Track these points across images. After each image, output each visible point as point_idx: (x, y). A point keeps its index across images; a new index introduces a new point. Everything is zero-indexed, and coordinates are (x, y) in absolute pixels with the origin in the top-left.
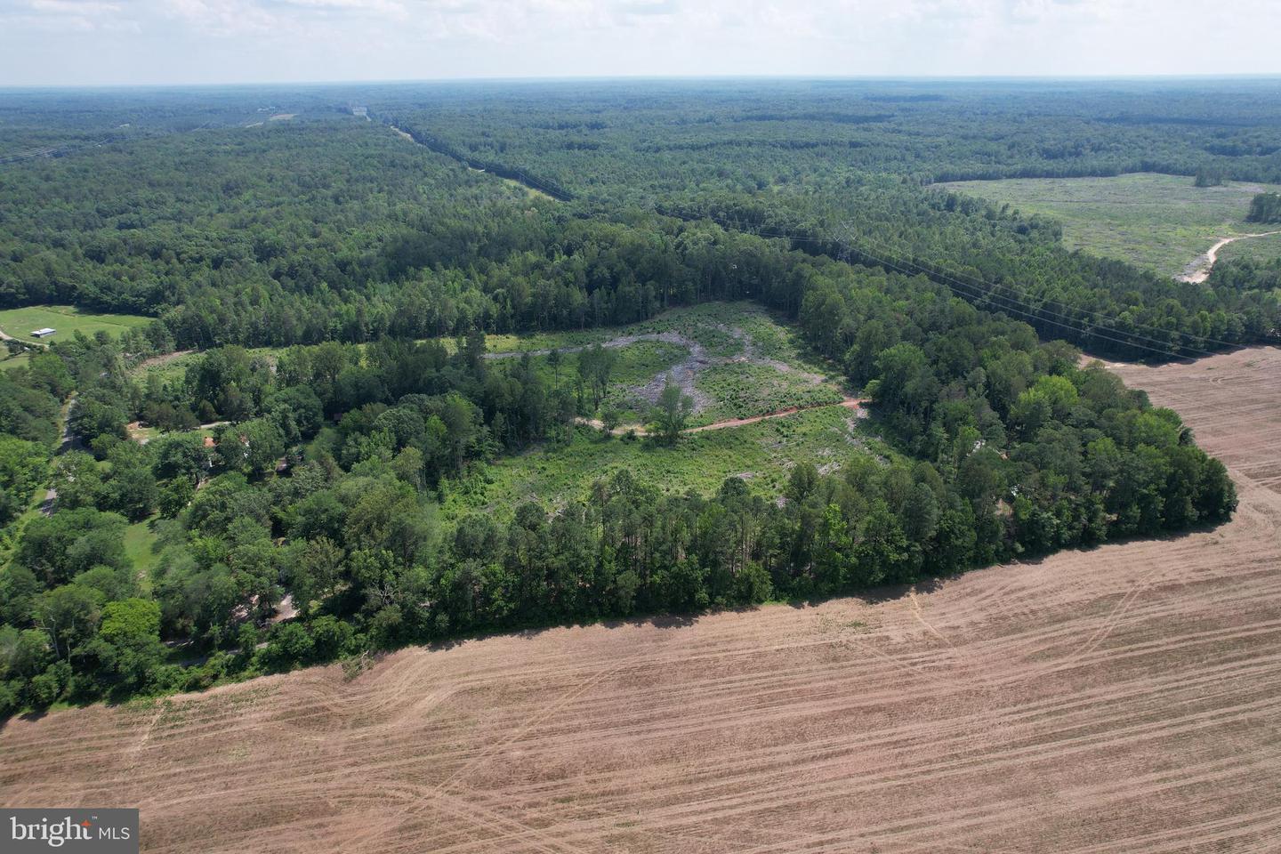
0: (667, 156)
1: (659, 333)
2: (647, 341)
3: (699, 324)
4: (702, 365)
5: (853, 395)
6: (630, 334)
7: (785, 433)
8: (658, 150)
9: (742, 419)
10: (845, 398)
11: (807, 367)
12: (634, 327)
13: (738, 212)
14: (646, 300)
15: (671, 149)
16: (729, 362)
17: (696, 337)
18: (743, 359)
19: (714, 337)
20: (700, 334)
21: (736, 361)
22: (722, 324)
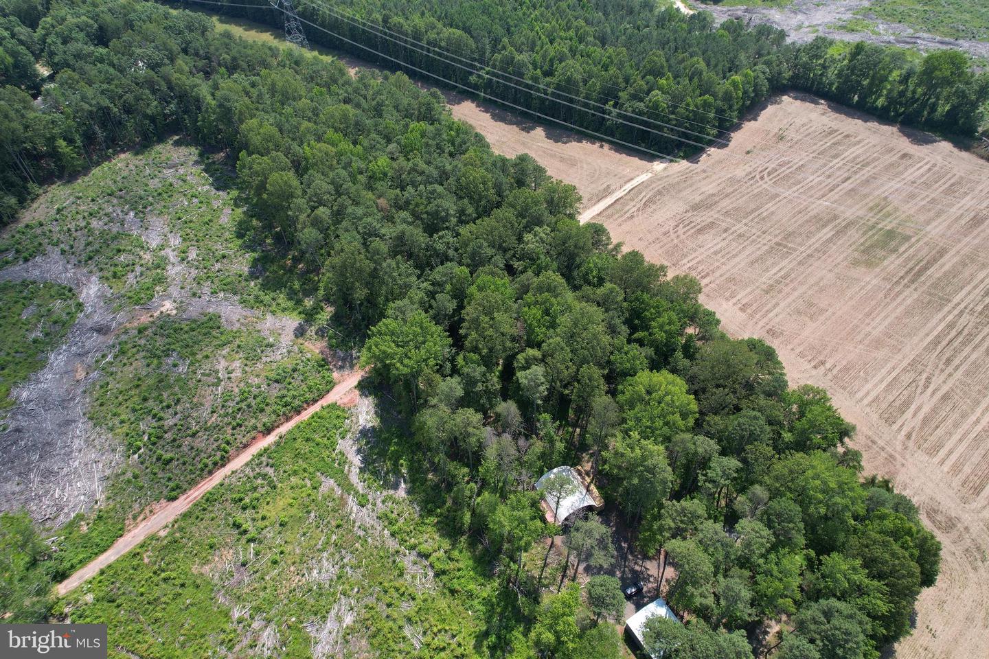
1: (26, 260)
3: (94, 223)
4: (101, 338)
5: (347, 362)
7: (253, 533)
9: (174, 499)
10: (336, 375)
11: (267, 298)
16: (145, 319)
17: (90, 258)
18: (168, 306)
19: (119, 251)
20: (97, 246)
21: (156, 314)
22: (132, 214)
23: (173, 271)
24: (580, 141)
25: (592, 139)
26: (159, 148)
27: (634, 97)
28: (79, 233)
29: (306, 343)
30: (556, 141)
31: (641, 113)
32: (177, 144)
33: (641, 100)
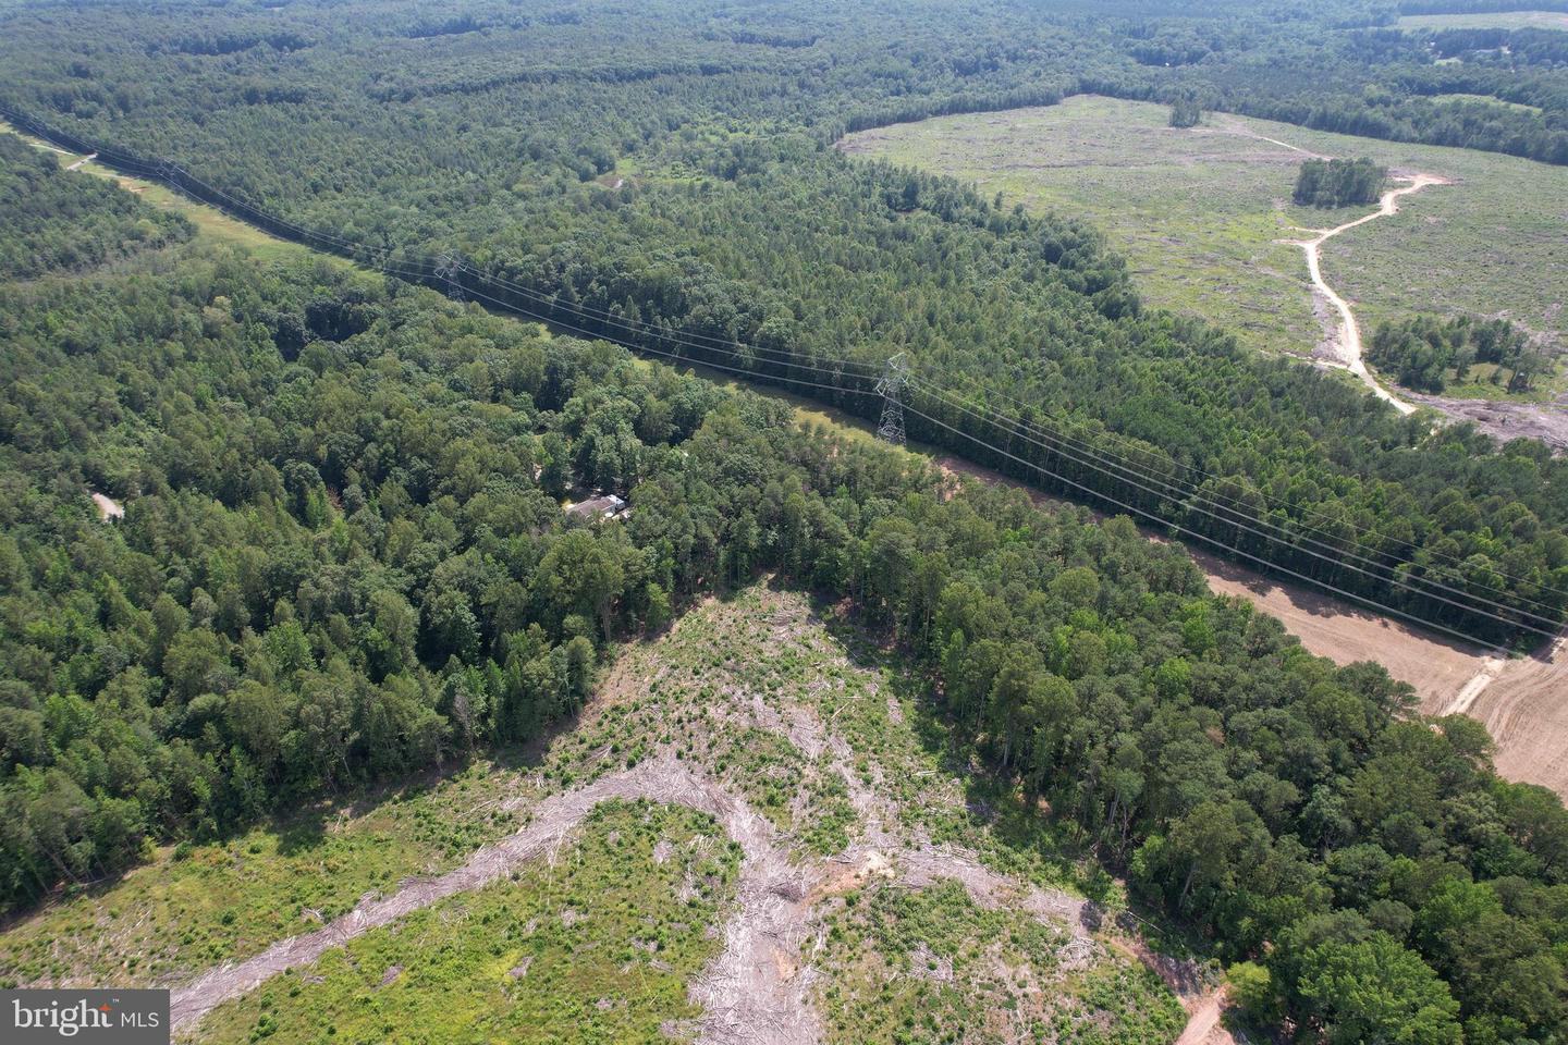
0: (431, 110)
1: (631, 765)
2: (611, 808)
3: (712, 711)
4: (792, 908)
6: (565, 783)
8: (407, 97)
12: (561, 747)
13: (631, 285)
14: (576, 665)
15: (430, 95)
16: (847, 881)
17: (723, 768)
18: (876, 861)
19: (763, 759)
20: (726, 750)
21: (863, 873)
22: (759, 698)
23: (861, 800)
24: (1347, 614)
25: (1368, 612)
26: (752, 591)
27: (1439, 560)
28: (693, 725)
29: (1112, 940)
30: (1313, 612)
31: (1457, 585)
32: (775, 586)
33: (1453, 565)
